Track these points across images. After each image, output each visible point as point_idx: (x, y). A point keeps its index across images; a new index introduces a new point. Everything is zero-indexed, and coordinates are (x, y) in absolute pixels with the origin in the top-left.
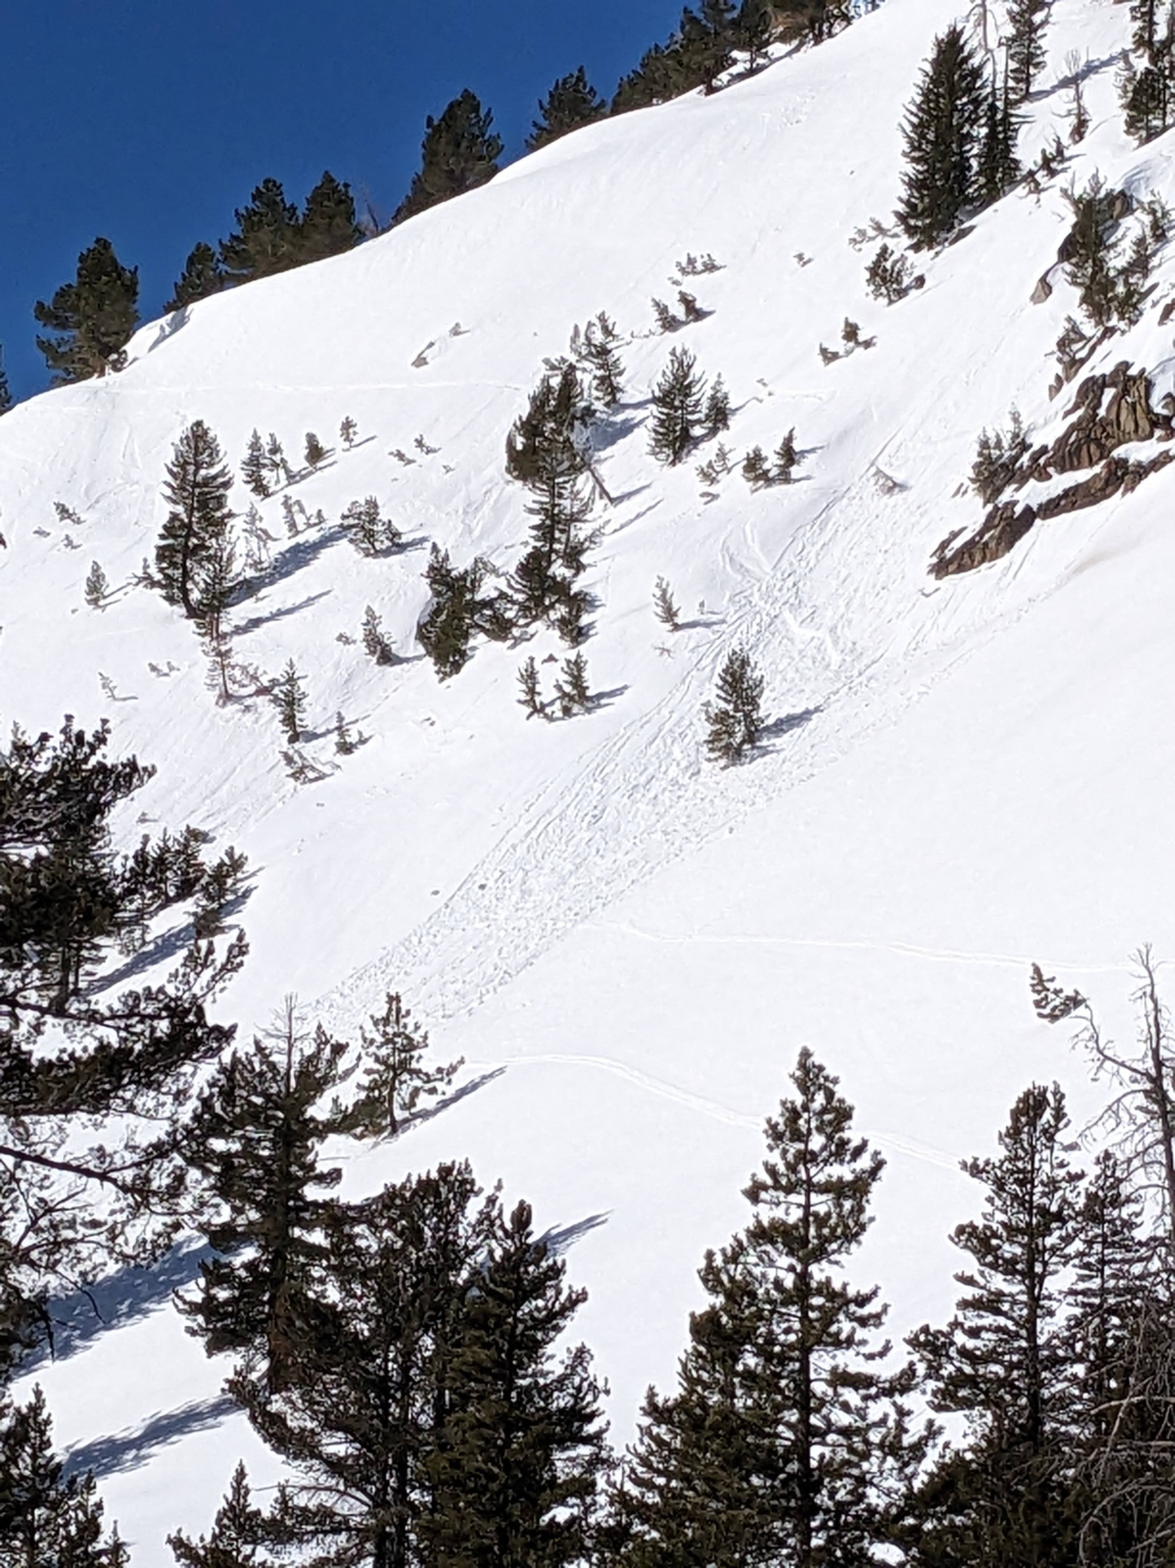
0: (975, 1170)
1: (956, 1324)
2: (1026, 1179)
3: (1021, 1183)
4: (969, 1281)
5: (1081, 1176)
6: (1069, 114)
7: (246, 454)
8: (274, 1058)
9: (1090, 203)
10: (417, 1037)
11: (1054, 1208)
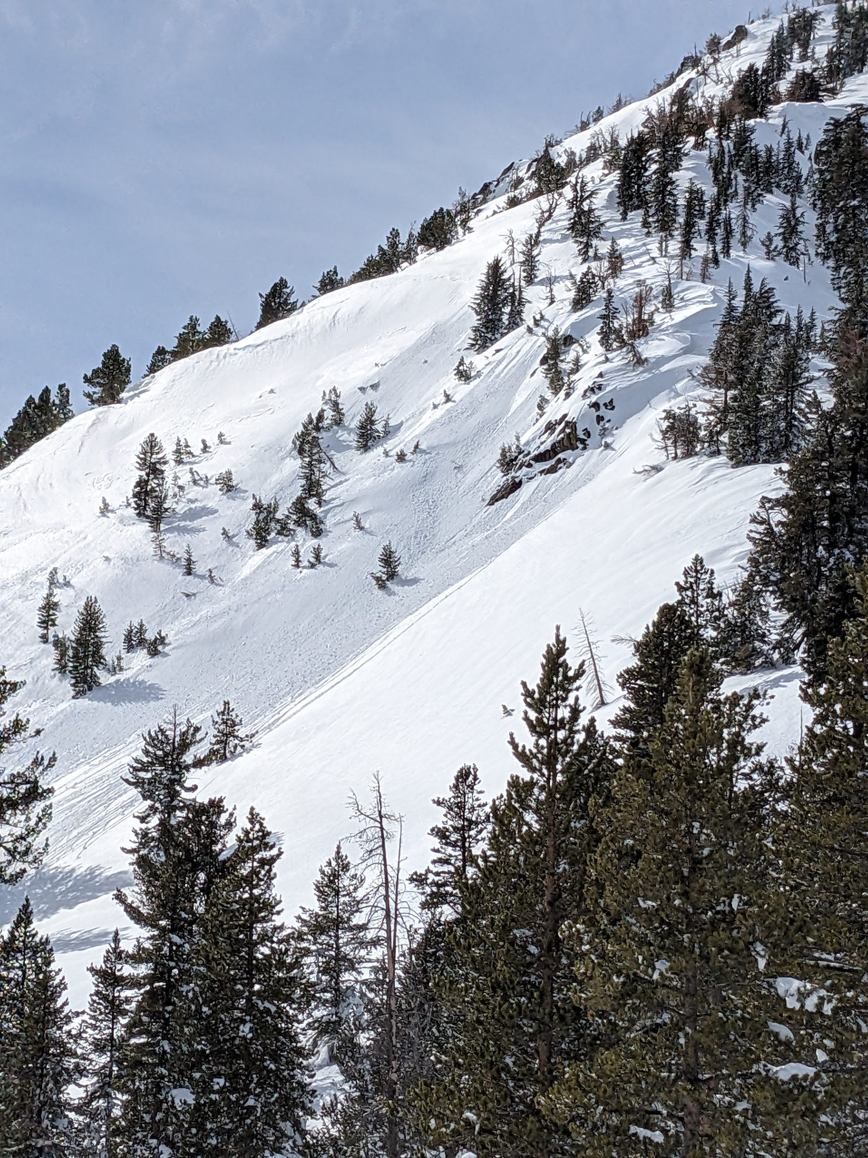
0: (439, 803)
1: (428, 871)
2: (461, 806)
3: (459, 808)
4: (437, 851)
5: (485, 805)
6: (547, 298)
7: (174, 448)
8: (168, 733)
9: (555, 340)
10: (237, 721)
11: (474, 819)
